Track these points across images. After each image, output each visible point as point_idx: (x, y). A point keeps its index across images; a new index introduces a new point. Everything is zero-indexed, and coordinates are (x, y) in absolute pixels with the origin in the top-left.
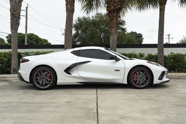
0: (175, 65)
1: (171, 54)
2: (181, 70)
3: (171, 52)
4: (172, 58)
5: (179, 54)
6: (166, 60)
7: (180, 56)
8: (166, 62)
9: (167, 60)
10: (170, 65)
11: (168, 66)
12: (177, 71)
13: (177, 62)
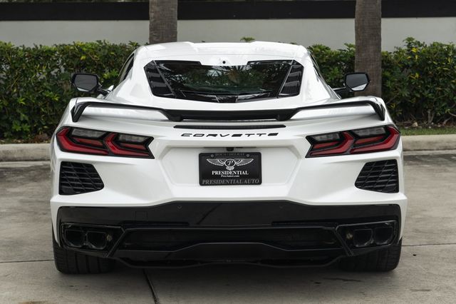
0: (426, 92)
1: (409, 46)
2: (448, 116)
3: (410, 39)
4: (414, 65)
5: (442, 45)
6: (388, 74)
7: (446, 54)
8: (389, 84)
9: (392, 73)
10: (406, 93)
11: (397, 98)
12: (430, 119)
13: (433, 81)
